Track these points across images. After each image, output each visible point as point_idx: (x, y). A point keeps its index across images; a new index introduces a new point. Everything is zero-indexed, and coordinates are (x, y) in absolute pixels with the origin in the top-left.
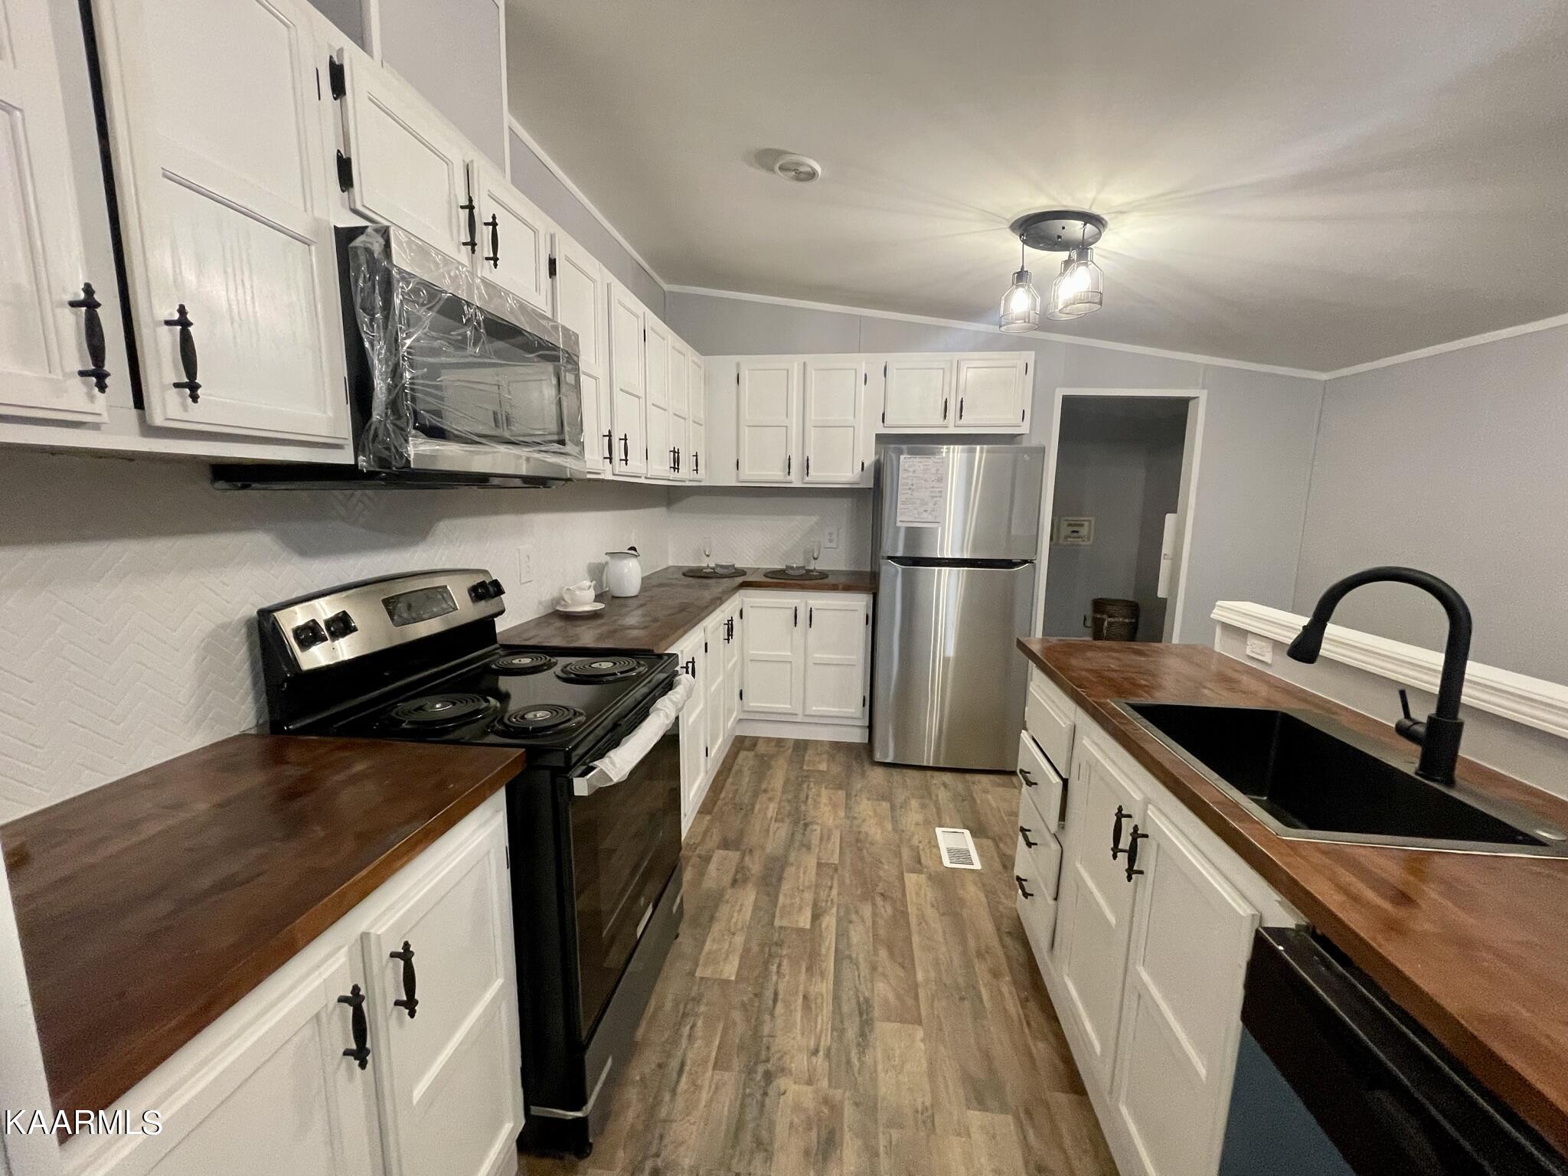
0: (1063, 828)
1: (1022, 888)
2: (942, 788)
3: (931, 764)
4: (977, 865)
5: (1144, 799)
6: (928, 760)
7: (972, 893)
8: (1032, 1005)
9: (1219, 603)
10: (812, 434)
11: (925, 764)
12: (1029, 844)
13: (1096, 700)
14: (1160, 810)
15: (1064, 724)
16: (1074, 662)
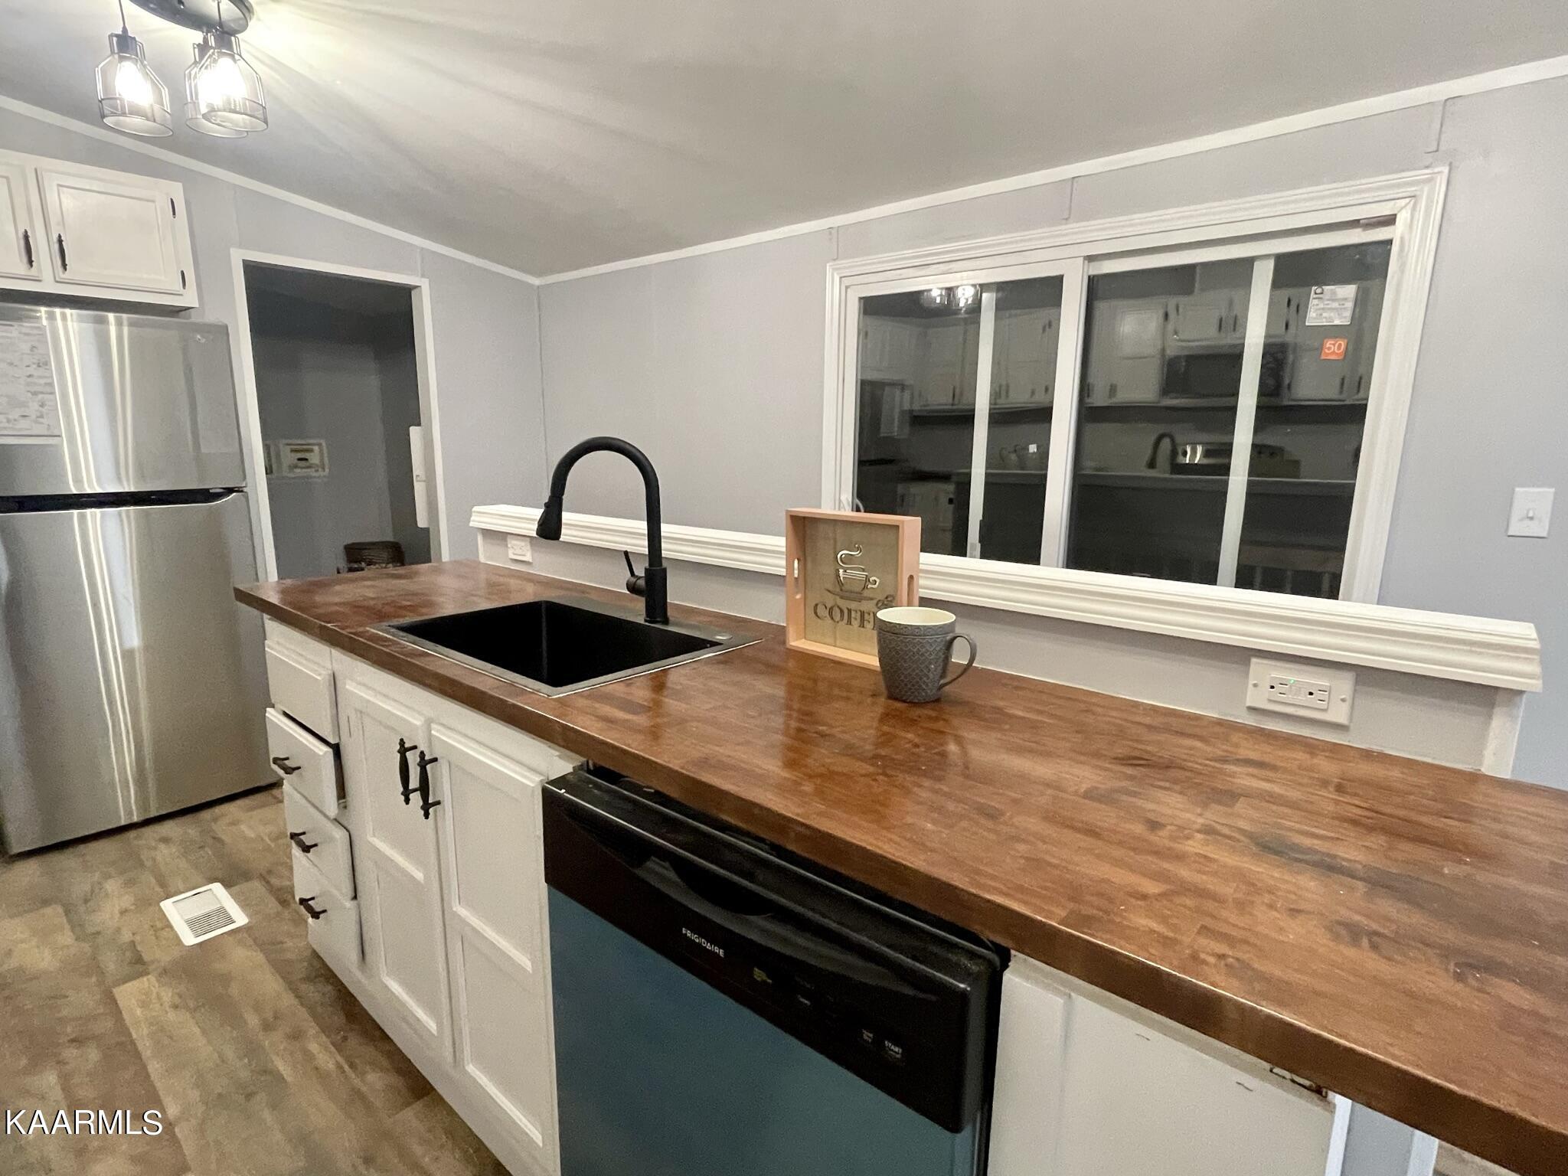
0: (345, 807)
1: (310, 910)
2: (162, 846)
3: (135, 819)
4: (241, 919)
5: (425, 721)
6: (130, 813)
7: (244, 959)
8: (354, 1042)
9: (475, 509)
11: (123, 823)
12: (306, 849)
13: (353, 631)
14: (443, 725)
15: (321, 676)
16: (318, 599)
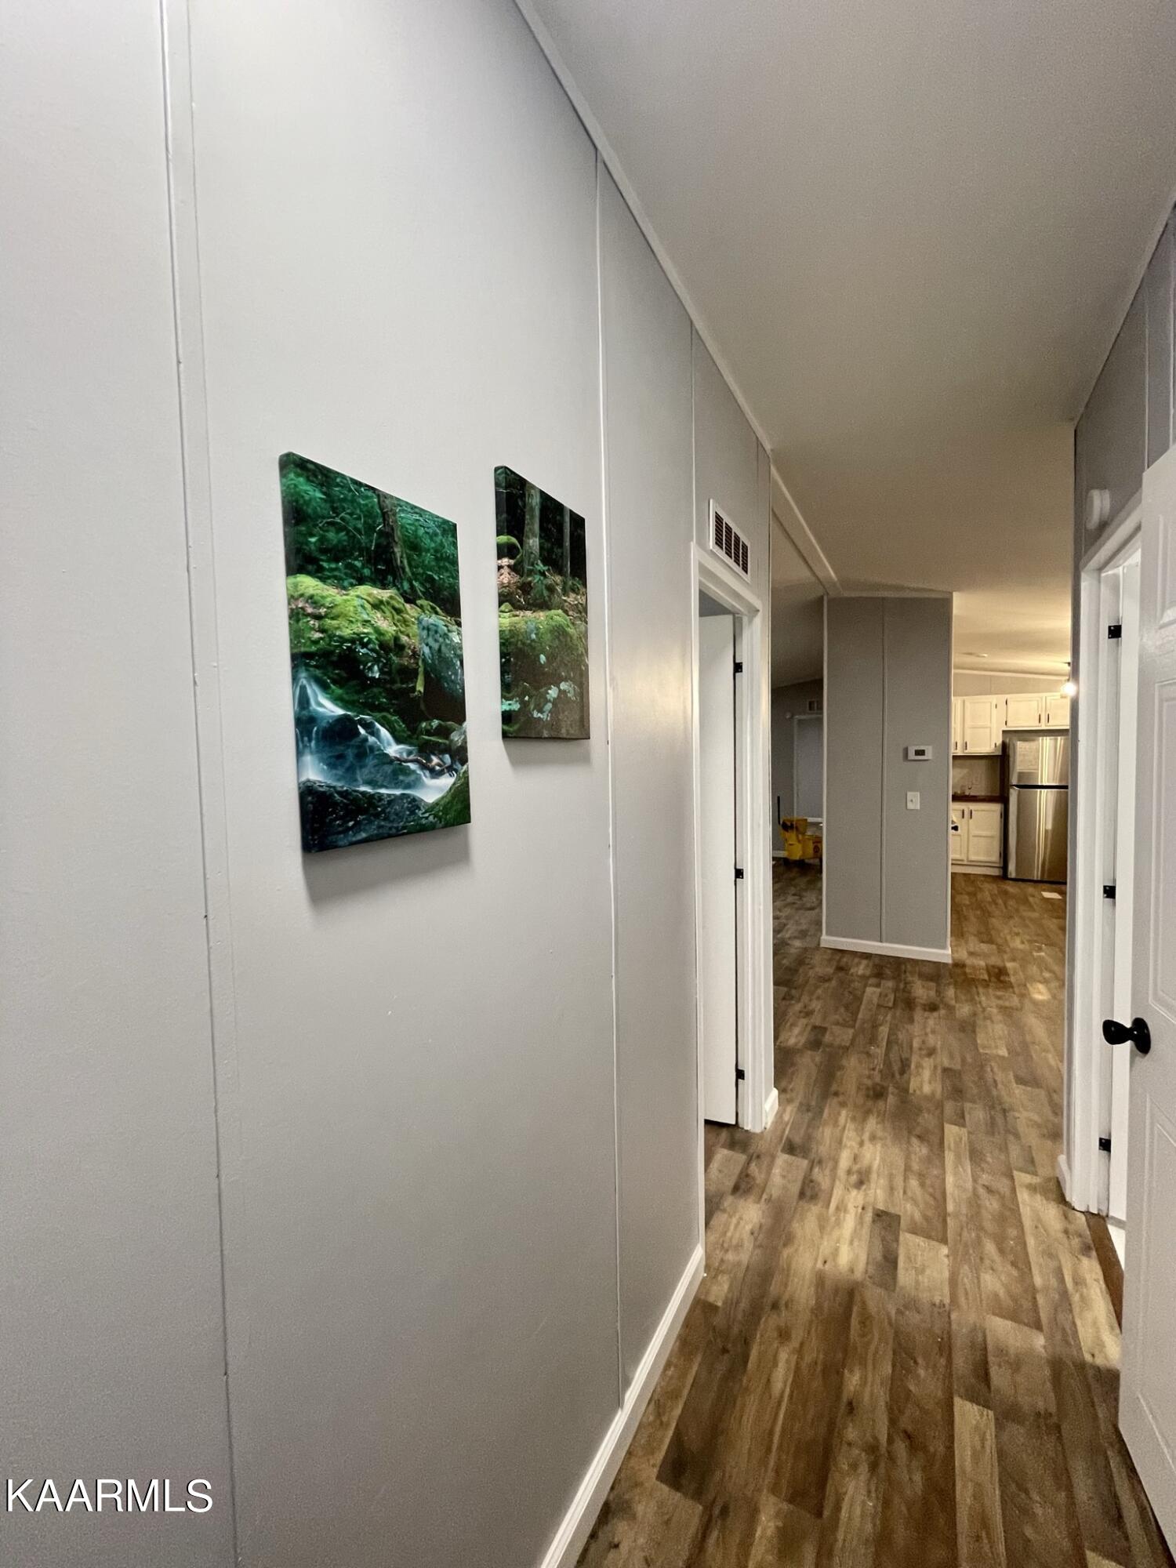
10: (968, 732)
